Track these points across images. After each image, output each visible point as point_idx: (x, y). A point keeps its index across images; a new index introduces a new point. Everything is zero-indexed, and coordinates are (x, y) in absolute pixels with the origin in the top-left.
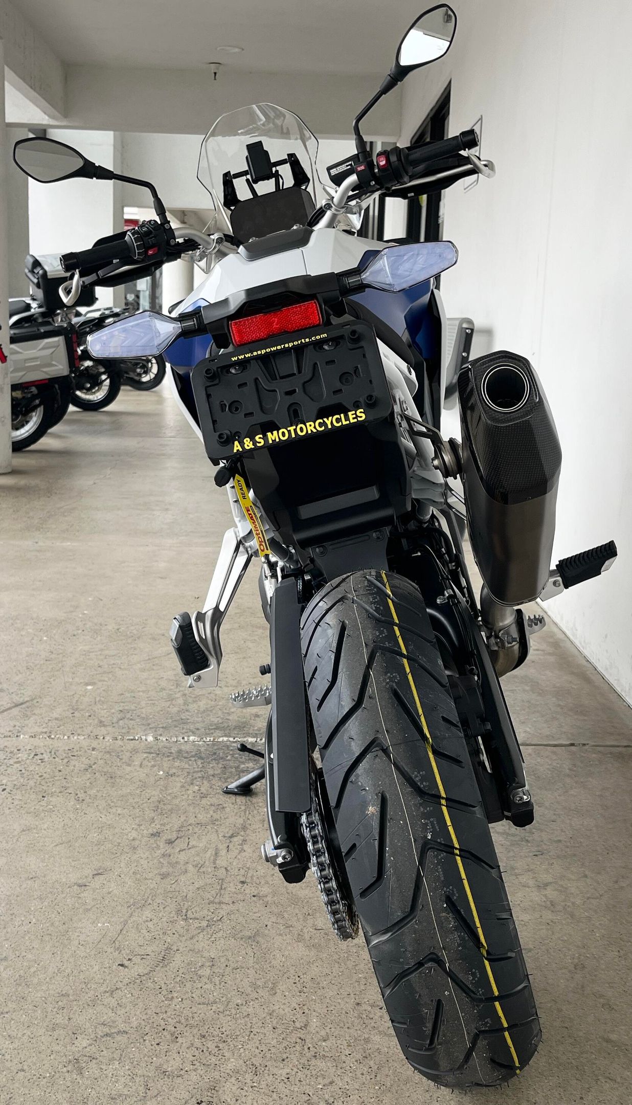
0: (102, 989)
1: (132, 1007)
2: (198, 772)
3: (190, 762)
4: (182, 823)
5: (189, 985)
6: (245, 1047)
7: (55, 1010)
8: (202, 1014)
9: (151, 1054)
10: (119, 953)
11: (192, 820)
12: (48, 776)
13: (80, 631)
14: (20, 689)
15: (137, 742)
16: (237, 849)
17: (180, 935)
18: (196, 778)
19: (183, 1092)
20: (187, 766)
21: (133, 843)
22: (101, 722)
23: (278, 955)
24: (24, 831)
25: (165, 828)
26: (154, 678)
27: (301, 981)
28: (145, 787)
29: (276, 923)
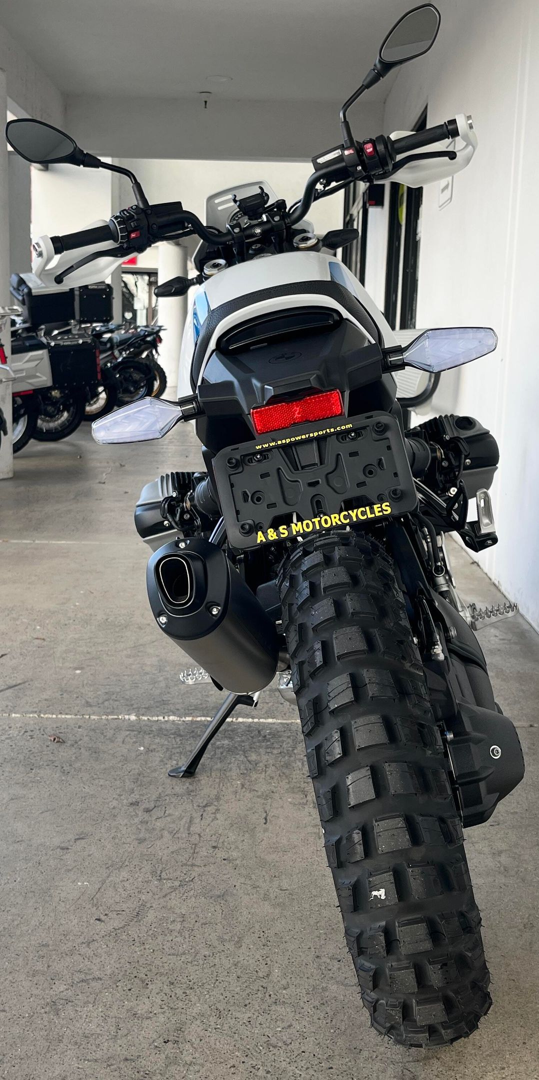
0: (80, 941)
1: (107, 957)
2: (177, 748)
3: (170, 739)
4: (160, 794)
5: (160, 938)
6: (211, 994)
7: (35, 958)
8: (172, 964)
9: (123, 998)
10: (97, 909)
11: (169, 791)
12: (37, 751)
13: (71, 621)
14: (13, 673)
15: (121, 721)
16: (210, 817)
17: (154, 894)
18: (175, 754)
19: (151, 1032)
20: (166, 743)
21: (114, 811)
22: (87, 702)
23: (245, 913)
24: (12, 799)
25: (144, 798)
26: (139, 663)
27: (266, 936)
28: (126, 761)
29: (244, 884)
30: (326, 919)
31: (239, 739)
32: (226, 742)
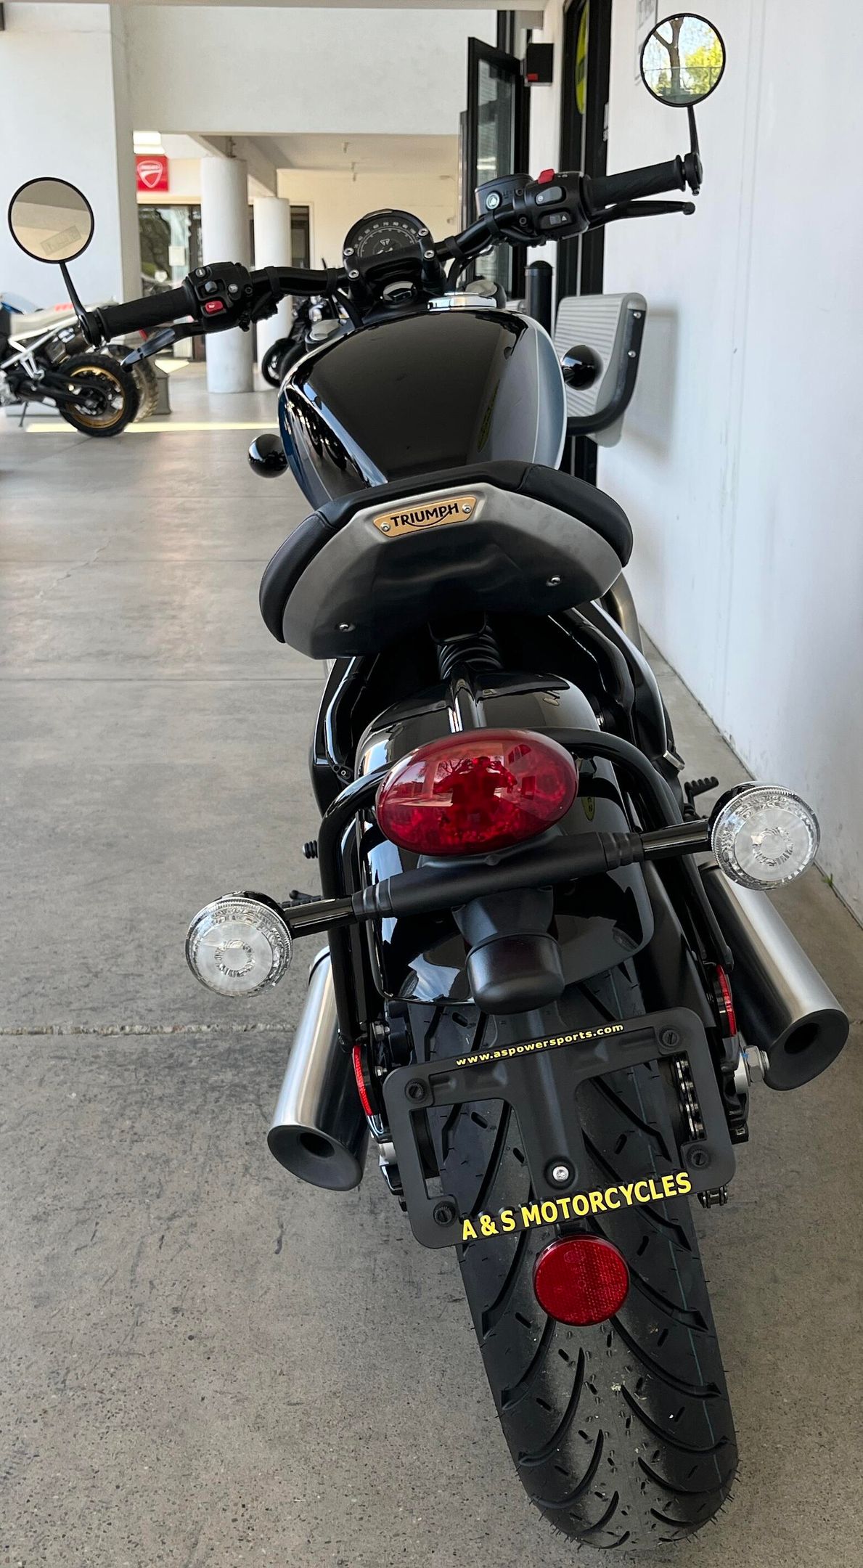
2: (137, 1091)
3: (126, 1074)
4: (91, 1192)
11: (108, 1189)
15: (43, 1037)
16: (177, 1242)
17: (45, 1424)
18: (131, 1104)
20: (119, 1082)
23: (214, 1461)
25: (60, 1205)
26: (96, 916)
27: (247, 1516)
28: (40, 1123)
29: (221, 1393)
30: (366, 1470)
31: (252, 1069)
32: (228, 1076)
